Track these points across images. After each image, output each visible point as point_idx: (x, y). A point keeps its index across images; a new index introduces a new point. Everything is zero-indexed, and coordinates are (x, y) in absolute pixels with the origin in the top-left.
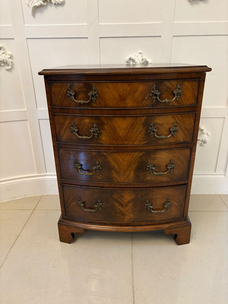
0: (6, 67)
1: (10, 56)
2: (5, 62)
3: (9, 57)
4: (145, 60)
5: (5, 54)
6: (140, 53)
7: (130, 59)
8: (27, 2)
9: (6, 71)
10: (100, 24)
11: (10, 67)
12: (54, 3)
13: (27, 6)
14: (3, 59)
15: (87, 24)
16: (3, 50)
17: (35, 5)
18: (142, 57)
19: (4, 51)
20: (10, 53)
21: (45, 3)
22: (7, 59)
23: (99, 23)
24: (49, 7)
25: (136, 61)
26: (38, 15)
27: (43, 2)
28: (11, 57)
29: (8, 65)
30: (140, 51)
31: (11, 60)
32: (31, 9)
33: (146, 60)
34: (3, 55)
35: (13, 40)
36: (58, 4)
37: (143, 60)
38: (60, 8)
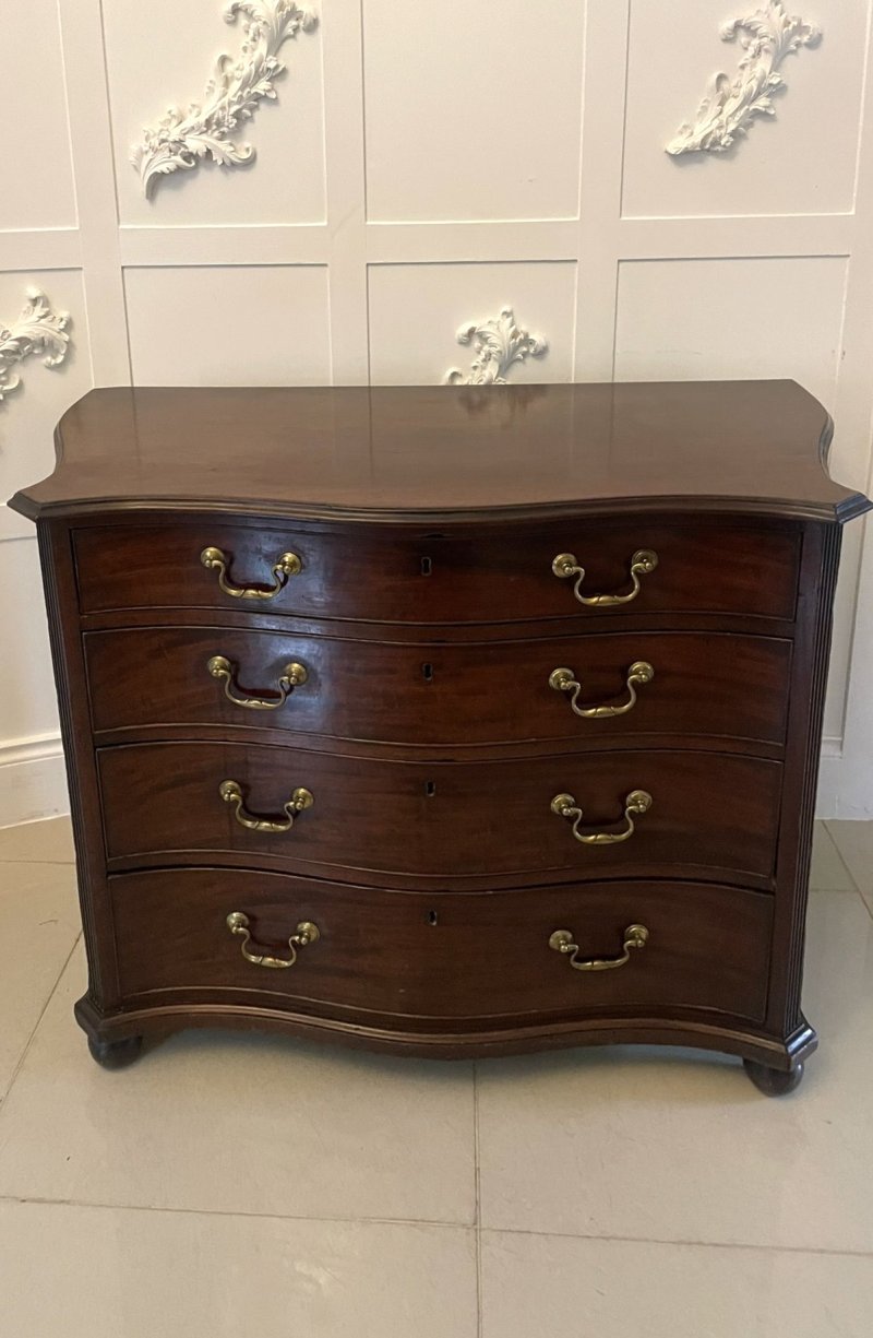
0: (49, 358)
1: (64, 323)
2: (46, 344)
3: (62, 325)
4: (521, 336)
5: (50, 317)
6: (507, 314)
7: (471, 332)
8: (132, 158)
9: (49, 371)
10: (368, 223)
11: (60, 359)
12: (220, 162)
13: (132, 168)
14: (41, 335)
15: (325, 223)
16: (43, 306)
17: (158, 169)
18: (512, 325)
19: (47, 309)
20: (64, 314)
21: (190, 163)
22: (55, 334)
23: (366, 220)
24: (203, 173)
25: (493, 340)
26: (164, 195)
27: (185, 159)
28: (69, 326)
29: (55, 353)
30: (507, 308)
31: (66, 337)
32: (146, 181)
33: (527, 335)
34: (43, 321)
35: (77, 272)
36: (233, 164)
37: (514, 335)
38: (238, 175)
